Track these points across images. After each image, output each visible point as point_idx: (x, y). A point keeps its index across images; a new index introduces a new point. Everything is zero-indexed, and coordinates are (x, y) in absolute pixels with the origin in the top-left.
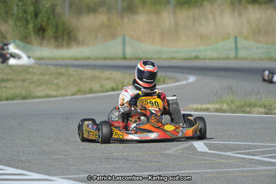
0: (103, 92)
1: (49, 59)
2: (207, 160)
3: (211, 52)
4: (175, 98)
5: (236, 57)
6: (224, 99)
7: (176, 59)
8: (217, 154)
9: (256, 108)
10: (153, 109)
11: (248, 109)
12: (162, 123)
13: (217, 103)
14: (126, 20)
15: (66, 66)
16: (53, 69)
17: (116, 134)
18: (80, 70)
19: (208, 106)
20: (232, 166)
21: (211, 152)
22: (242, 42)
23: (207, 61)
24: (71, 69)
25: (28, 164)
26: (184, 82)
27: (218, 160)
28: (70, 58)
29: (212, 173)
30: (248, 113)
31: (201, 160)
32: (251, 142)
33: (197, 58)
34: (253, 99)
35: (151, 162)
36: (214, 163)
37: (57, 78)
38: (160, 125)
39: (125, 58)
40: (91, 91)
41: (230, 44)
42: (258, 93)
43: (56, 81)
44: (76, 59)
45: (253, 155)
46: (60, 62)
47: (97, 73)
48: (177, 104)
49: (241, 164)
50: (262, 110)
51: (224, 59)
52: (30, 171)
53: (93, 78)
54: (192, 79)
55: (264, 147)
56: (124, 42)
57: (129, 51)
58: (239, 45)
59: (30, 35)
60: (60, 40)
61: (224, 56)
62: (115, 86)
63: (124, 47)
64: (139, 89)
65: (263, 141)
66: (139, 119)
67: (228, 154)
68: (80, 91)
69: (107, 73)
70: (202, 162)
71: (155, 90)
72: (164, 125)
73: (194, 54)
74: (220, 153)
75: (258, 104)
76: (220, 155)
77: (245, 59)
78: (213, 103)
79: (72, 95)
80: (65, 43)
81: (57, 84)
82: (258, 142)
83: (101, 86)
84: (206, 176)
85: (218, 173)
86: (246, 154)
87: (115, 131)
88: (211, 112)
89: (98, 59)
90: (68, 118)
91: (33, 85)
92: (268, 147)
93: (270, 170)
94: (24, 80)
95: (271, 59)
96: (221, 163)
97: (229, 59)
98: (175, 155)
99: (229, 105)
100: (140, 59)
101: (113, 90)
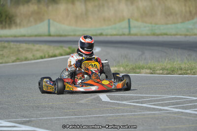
0: (35, 59)
2: (108, 107)
3: (111, 30)
4: (107, 61)
5: (130, 34)
6: (121, 64)
8: (116, 103)
9: (144, 70)
10: (93, 70)
11: (138, 70)
12: (100, 79)
13: (116, 66)
14: (50, 8)
15: (8, 41)
17: (68, 87)
18: (18, 44)
20: (127, 111)
21: (112, 101)
22: (133, 23)
23: (109, 37)
24: (12, 44)
27: (117, 107)
28: (12, 36)
29: (113, 116)
30: (138, 73)
31: (105, 107)
32: (141, 94)
33: (101, 34)
34: (141, 63)
36: (114, 109)
37: (2, 50)
38: (99, 80)
39: (50, 35)
40: (26, 59)
41: (125, 24)
42: (145, 59)
44: (15, 36)
45: (142, 104)
47: (30, 46)
48: (108, 66)
49: (134, 110)
50: (148, 71)
51: (121, 35)
53: (27, 50)
54: (98, 49)
55: (150, 97)
56: (49, 24)
57: (53, 30)
58: (132, 24)
60: (4, 23)
61: (121, 33)
62: (43, 56)
63: (49, 27)
64: (82, 56)
65: (149, 93)
66: (83, 76)
67: (124, 102)
68: (18, 59)
69: (37, 46)
71: (94, 56)
72: (101, 81)
73: (99, 32)
74: (118, 102)
75: (145, 67)
76: (118, 104)
77: (136, 35)
78: (113, 66)
79: (13, 62)
80: (7, 26)
82: (145, 94)
83: (33, 56)
84: (109, 118)
85: (117, 116)
86: (137, 102)
87: (67, 85)
90: (9, 78)
92: (152, 97)
93: (154, 114)
95: (154, 35)
96: (119, 109)
97: (124, 35)
98: (86, 104)
99: (125, 68)
100: (61, 36)
101: (42, 58)
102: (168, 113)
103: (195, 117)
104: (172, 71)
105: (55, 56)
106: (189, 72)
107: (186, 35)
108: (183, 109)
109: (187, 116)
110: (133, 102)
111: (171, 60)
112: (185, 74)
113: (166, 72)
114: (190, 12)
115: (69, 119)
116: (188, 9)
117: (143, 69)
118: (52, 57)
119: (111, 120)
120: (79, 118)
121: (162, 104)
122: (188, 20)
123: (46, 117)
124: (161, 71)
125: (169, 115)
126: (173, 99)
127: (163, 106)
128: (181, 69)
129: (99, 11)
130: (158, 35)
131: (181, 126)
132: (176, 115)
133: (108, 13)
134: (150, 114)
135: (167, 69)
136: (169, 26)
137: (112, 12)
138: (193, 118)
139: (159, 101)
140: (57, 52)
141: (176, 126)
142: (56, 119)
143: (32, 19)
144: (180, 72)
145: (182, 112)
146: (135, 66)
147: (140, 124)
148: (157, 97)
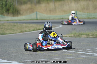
0: (30, 31)
1: (10, 20)
3: (68, 16)
9: (84, 36)
11: (81, 36)
13: (70, 34)
14: (37, 6)
16: (12, 24)
18: (21, 24)
19: (67, 35)
20: (75, 56)
22: (78, 13)
24: (18, 24)
25: (3, 57)
26: (58, 27)
27: (70, 54)
28: (18, 20)
29: (68, 59)
30: (81, 37)
32: (82, 47)
34: (82, 32)
35: (47, 55)
36: (69, 55)
39: (37, 19)
40: (26, 31)
43: (13, 28)
44: (20, 20)
45: (82, 52)
46: (15, 21)
47: (27, 25)
49: (78, 55)
50: (86, 36)
52: (4, 60)
53: (26, 27)
54: (61, 26)
55: (86, 49)
56: (37, 14)
57: (39, 17)
59: (4, 12)
60: (14, 14)
62: (34, 29)
65: (86, 47)
67: (74, 52)
68: (22, 31)
69: (31, 25)
70: (65, 55)
73: (62, 17)
74: (71, 51)
75: (84, 34)
76: (71, 52)
78: (68, 34)
79: (19, 33)
80: (16, 15)
81: (14, 29)
82: (84, 47)
83: (29, 30)
85: (70, 58)
86: (80, 52)
88: (68, 37)
89: (28, 20)
90: (17, 41)
91: (5, 30)
92: (88, 49)
93: (88, 57)
94: (2, 28)
95: (89, 18)
98: (55, 53)
99: (74, 35)
100: (43, 20)
101: (33, 30)
102: (95, 56)
110: (78, 51)
113: (94, 36)
118: (38, 30)
121: (92, 52)
124: (92, 36)
125: (95, 57)
127: (93, 53)
135: (95, 35)
139: (91, 51)
143: (28, 12)
146: (79, 34)
147: (82, 62)
148: (90, 49)
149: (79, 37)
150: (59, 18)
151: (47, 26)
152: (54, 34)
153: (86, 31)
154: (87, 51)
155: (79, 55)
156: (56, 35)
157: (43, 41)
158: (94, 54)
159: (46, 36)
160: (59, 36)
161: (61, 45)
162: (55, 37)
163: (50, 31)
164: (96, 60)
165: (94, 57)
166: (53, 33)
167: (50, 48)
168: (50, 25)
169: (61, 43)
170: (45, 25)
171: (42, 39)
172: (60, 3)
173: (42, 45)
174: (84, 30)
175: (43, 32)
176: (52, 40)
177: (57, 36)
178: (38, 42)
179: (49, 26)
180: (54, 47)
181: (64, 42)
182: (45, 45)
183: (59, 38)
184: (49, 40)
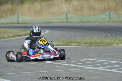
0: (9, 38)
2: (49, 67)
3: (56, 20)
5: (67, 22)
6: (60, 40)
7: (41, 23)
8: (54, 64)
11: (70, 44)
13: (57, 42)
14: (19, 7)
20: (60, 69)
21: (52, 63)
22: (70, 15)
23: (54, 24)
26: (44, 33)
27: (54, 67)
29: (51, 72)
30: (70, 46)
31: (47, 66)
33: (50, 22)
34: (72, 40)
39: (18, 23)
40: (4, 38)
41: (64, 16)
45: (70, 64)
47: (6, 30)
50: (76, 44)
51: (61, 23)
53: (4, 32)
54: (47, 32)
55: (75, 60)
56: (18, 16)
57: (21, 20)
58: (68, 16)
63: (18, 18)
65: (75, 58)
69: (10, 30)
73: (49, 21)
74: (56, 63)
75: (75, 42)
76: (56, 64)
77: (71, 22)
78: (55, 42)
82: (73, 58)
83: (8, 36)
86: (67, 63)
92: (77, 60)
93: (77, 70)
95: (82, 22)
96: (56, 68)
97: (63, 22)
98: (36, 65)
99: (62, 43)
100: (25, 23)
101: (13, 37)
102: (85, 70)
103: (101, 72)
104: (91, 44)
105: (21, 36)
106: (101, 44)
107: (101, 22)
108: (95, 67)
109: (97, 72)
110: (65, 63)
111: (90, 37)
112: (98, 46)
113: (87, 45)
114: (105, 8)
115: (25, 74)
116: (103, 6)
117: (73, 43)
119: (50, 74)
120: (31, 73)
122: (103, 13)
123: (11, 73)
124: (84, 45)
125: (86, 71)
126: (89, 61)
127: (82, 66)
128: (96, 43)
129: (49, 8)
130: (84, 22)
131: (92, 78)
132: (89, 71)
133: (55, 9)
134: (74, 70)
135: (88, 43)
136: (92, 17)
137: (57, 9)
138: (100, 73)
139: (80, 63)
140: (22, 33)
141: (90, 78)
142: (17, 74)
143: (8, 13)
144: (95, 45)
145: (94, 69)
146: (68, 41)
148: (79, 60)
149: (68, 45)
150: (46, 21)
151: (35, 31)
152: (44, 40)
153: (77, 38)
154: (76, 63)
155: (66, 68)
156: (45, 42)
157: (29, 49)
158: (84, 67)
159: (34, 43)
160: (49, 43)
161: (52, 54)
162: (44, 44)
163: (38, 37)
164: (86, 74)
165: (83, 71)
166: (42, 39)
167: (39, 58)
168: (38, 29)
169: (51, 52)
170: (33, 29)
171: (29, 47)
172: (48, 3)
173: (28, 54)
174: (75, 37)
175: (30, 38)
176: (40, 48)
177: (47, 43)
178: (23, 50)
179: (38, 31)
180: (43, 57)
181: (55, 51)
182: (32, 54)
183: (50, 46)
184: (36, 48)
